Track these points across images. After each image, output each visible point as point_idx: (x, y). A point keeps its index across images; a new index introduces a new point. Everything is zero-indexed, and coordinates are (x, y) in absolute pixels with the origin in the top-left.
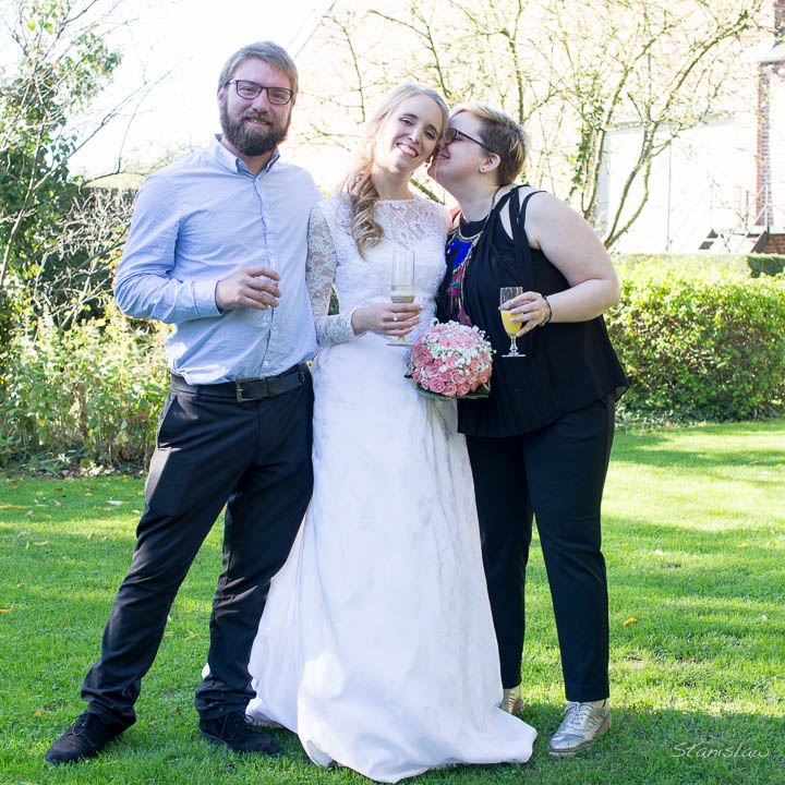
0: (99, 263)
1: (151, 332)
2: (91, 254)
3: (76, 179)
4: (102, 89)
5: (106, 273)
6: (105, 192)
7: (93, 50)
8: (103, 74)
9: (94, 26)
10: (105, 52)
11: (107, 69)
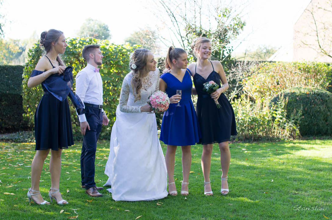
0: (239, 83)
1: (254, 103)
2: (237, 80)
3: (233, 59)
4: (240, 33)
5: (242, 86)
6: (241, 62)
7: (238, 22)
8: (241, 29)
9: (238, 15)
10: (241, 22)
11: (242, 27)
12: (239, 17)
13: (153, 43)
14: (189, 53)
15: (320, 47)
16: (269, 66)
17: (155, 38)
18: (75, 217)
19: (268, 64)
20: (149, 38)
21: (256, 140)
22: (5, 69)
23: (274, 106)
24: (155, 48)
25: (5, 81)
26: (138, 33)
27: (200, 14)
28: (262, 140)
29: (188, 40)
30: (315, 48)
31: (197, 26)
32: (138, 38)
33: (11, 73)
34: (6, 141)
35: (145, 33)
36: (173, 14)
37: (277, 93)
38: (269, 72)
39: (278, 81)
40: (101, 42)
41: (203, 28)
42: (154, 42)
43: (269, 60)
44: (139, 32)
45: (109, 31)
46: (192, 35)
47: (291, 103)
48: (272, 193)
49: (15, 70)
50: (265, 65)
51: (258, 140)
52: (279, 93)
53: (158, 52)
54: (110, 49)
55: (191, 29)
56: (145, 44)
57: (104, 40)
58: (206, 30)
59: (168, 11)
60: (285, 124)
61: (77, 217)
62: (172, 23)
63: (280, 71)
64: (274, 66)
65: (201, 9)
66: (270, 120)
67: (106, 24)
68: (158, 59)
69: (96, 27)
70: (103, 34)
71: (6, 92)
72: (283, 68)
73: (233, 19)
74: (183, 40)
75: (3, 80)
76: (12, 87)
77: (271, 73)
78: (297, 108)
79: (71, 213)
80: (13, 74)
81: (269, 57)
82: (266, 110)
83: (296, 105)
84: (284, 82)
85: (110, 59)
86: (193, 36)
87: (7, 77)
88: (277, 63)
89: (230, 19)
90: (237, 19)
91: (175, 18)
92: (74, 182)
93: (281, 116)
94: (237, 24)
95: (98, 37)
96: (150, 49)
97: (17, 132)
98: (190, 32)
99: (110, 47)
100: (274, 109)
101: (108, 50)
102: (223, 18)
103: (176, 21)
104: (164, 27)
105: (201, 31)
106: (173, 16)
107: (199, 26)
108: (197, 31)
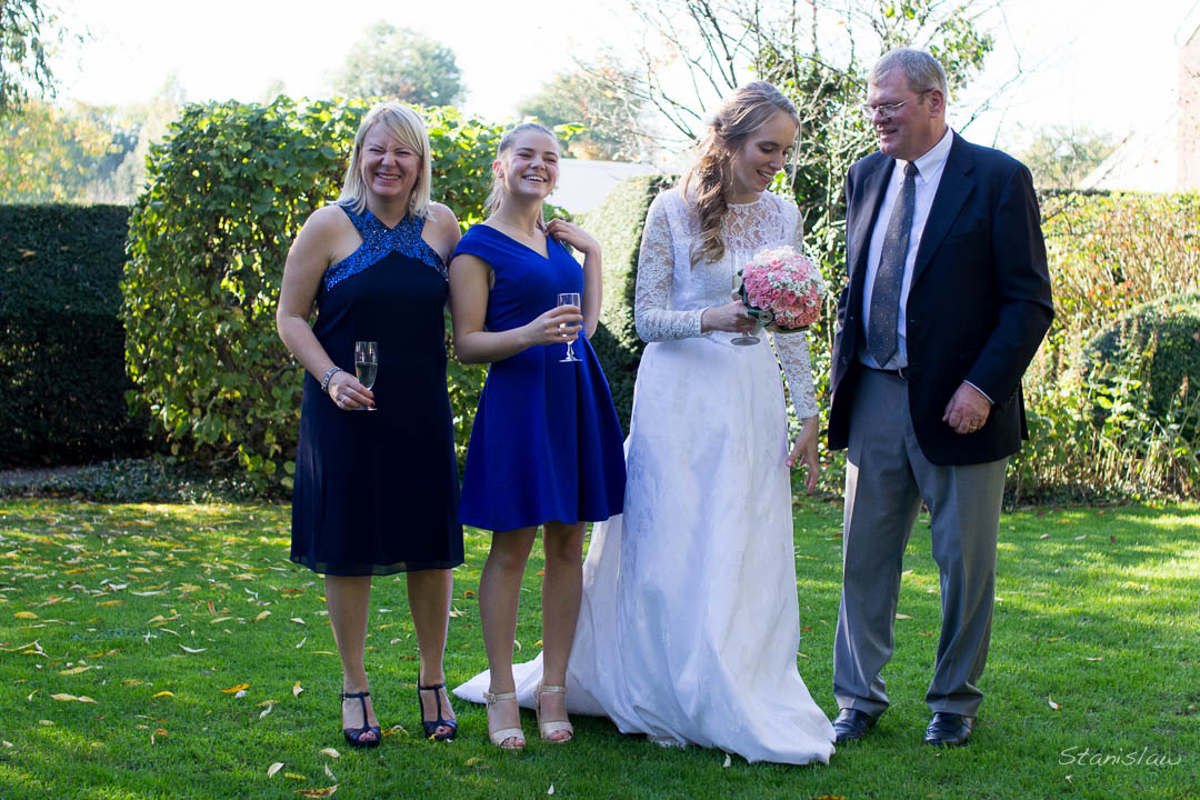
4: (972, 81)
7: (962, 36)
8: (972, 64)
9: (963, 9)
10: (976, 39)
11: (977, 58)
12: (965, 16)
13: (631, 118)
16: (1082, 211)
17: (639, 101)
18: (326, 793)
19: (1080, 199)
20: (614, 98)
21: (1030, 497)
22: (61, 221)
23: (1103, 365)
24: (639, 139)
25: (60, 264)
26: (573, 81)
27: (812, 7)
28: (1056, 498)
31: (802, 53)
32: (571, 98)
33: (82, 235)
34: (60, 497)
35: (601, 78)
36: (706, 5)
37: (1113, 315)
38: (1083, 235)
39: (1119, 270)
40: (426, 114)
41: (824, 62)
42: (634, 114)
43: (1085, 185)
44: (577, 76)
45: (456, 71)
47: (1169, 356)
48: (1094, 709)
49: (95, 224)
50: (1067, 205)
51: (1037, 500)
52: (1122, 316)
53: (650, 154)
54: (463, 143)
55: (776, 66)
56: (599, 121)
57: (441, 106)
58: (836, 68)
60: (1144, 436)
61: (333, 789)
62: (703, 42)
63: (1127, 229)
64: (1102, 207)
66: (1087, 423)
67: (445, 46)
68: (648, 182)
69: (409, 59)
70: (437, 85)
71: (63, 310)
72: (1137, 216)
73: (942, 25)
75: (50, 260)
76: (85, 288)
77: (1090, 237)
78: (1194, 375)
79: (312, 775)
80: (90, 240)
81: (1084, 174)
82: (1069, 382)
83: (1189, 362)
84: (1144, 270)
85: (464, 181)
87: (65, 248)
88: (1115, 196)
89: (930, 26)
90: (959, 26)
91: (714, 20)
92: (320, 657)
93: (1128, 407)
94: (958, 46)
95: (416, 96)
96: (619, 142)
97: (105, 463)
98: (772, 76)
99: (462, 135)
100: (1101, 376)
101: (456, 146)
102: (902, 19)
103: (720, 34)
104: (674, 57)
105: (816, 73)
106: (709, 15)
107: (810, 51)
108: (801, 74)
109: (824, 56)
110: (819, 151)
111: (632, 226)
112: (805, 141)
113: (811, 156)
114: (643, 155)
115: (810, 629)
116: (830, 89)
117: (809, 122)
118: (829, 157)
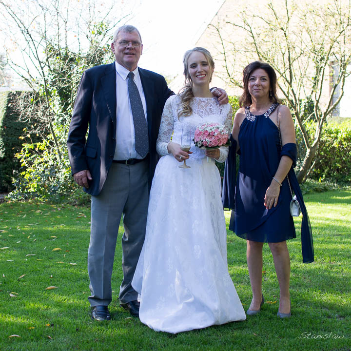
14: (50, 84)
15: (230, 76)
17: (4, 64)
27: (65, 30)
29: (49, 67)
30: (222, 76)
31: (62, 47)
36: (27, 30)
41: (69, 50)
46: (55, 59)
53: (8, 83)
55: (52, 51)
58: (74, 52)
59: (21, 25)
62: (27, 43)
65: (66, 22)
68: (7, 93)
74: (42, 66)
86: (56, 61)
89: (107, 38)
91: (30, 35)
98: (51, 55)
102: (97, 35)
103: (32, 40)
104: (16, 48)
105: (66, 54)
106: (28, 33)
107: (65, 46)
108: (62, 54)
109: (70, 48)
110: (69, 82)
111: (2, 109)
112: (63, 78)
113: (65, 84)
114: (6, 84)
115: (69, 251)
116: (72, 60)
117: (64, 72)
118: (72, 84)
